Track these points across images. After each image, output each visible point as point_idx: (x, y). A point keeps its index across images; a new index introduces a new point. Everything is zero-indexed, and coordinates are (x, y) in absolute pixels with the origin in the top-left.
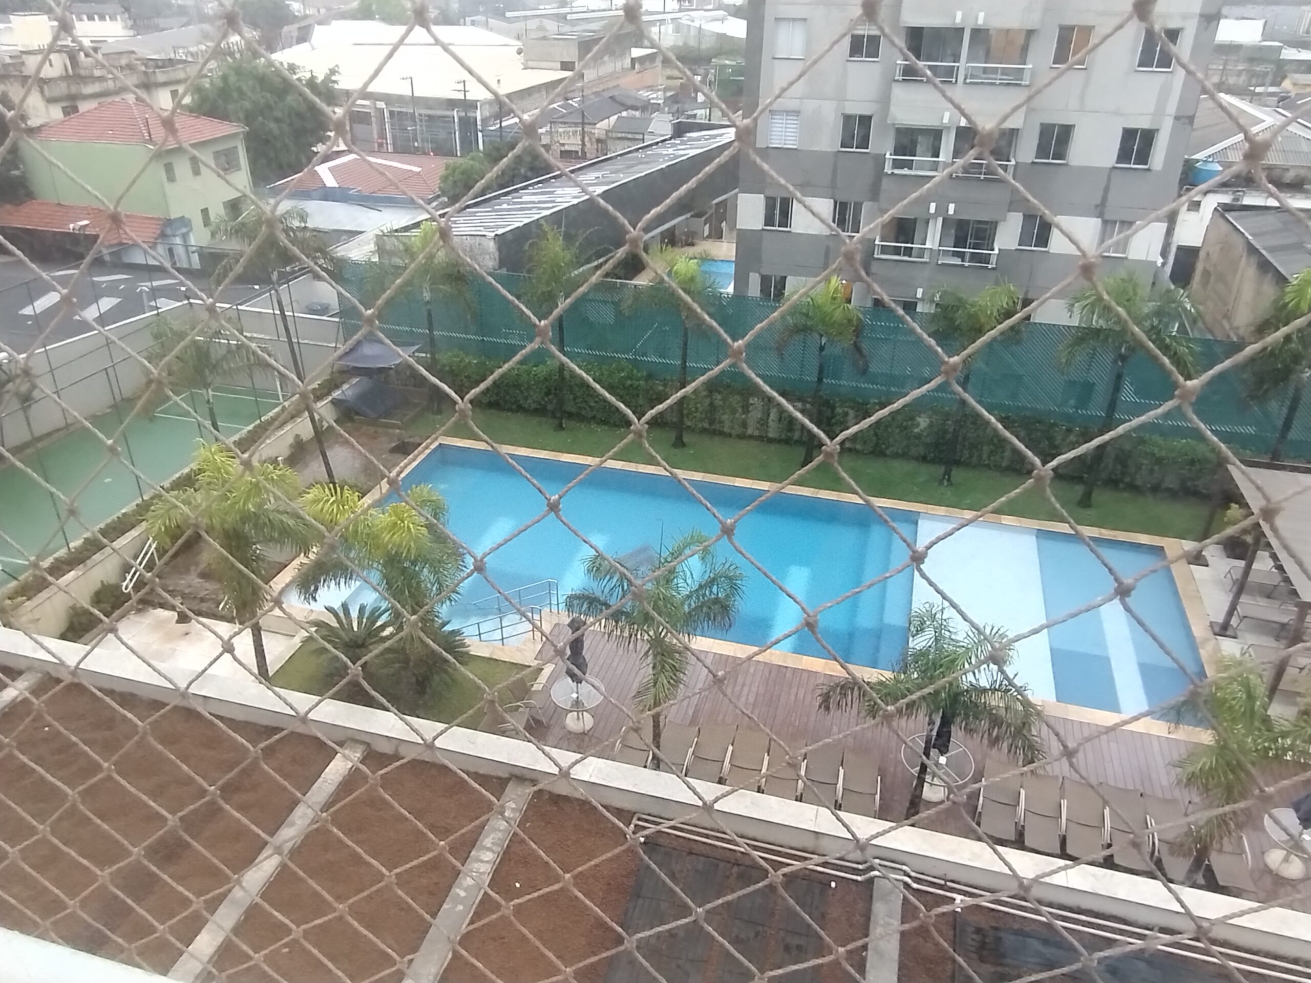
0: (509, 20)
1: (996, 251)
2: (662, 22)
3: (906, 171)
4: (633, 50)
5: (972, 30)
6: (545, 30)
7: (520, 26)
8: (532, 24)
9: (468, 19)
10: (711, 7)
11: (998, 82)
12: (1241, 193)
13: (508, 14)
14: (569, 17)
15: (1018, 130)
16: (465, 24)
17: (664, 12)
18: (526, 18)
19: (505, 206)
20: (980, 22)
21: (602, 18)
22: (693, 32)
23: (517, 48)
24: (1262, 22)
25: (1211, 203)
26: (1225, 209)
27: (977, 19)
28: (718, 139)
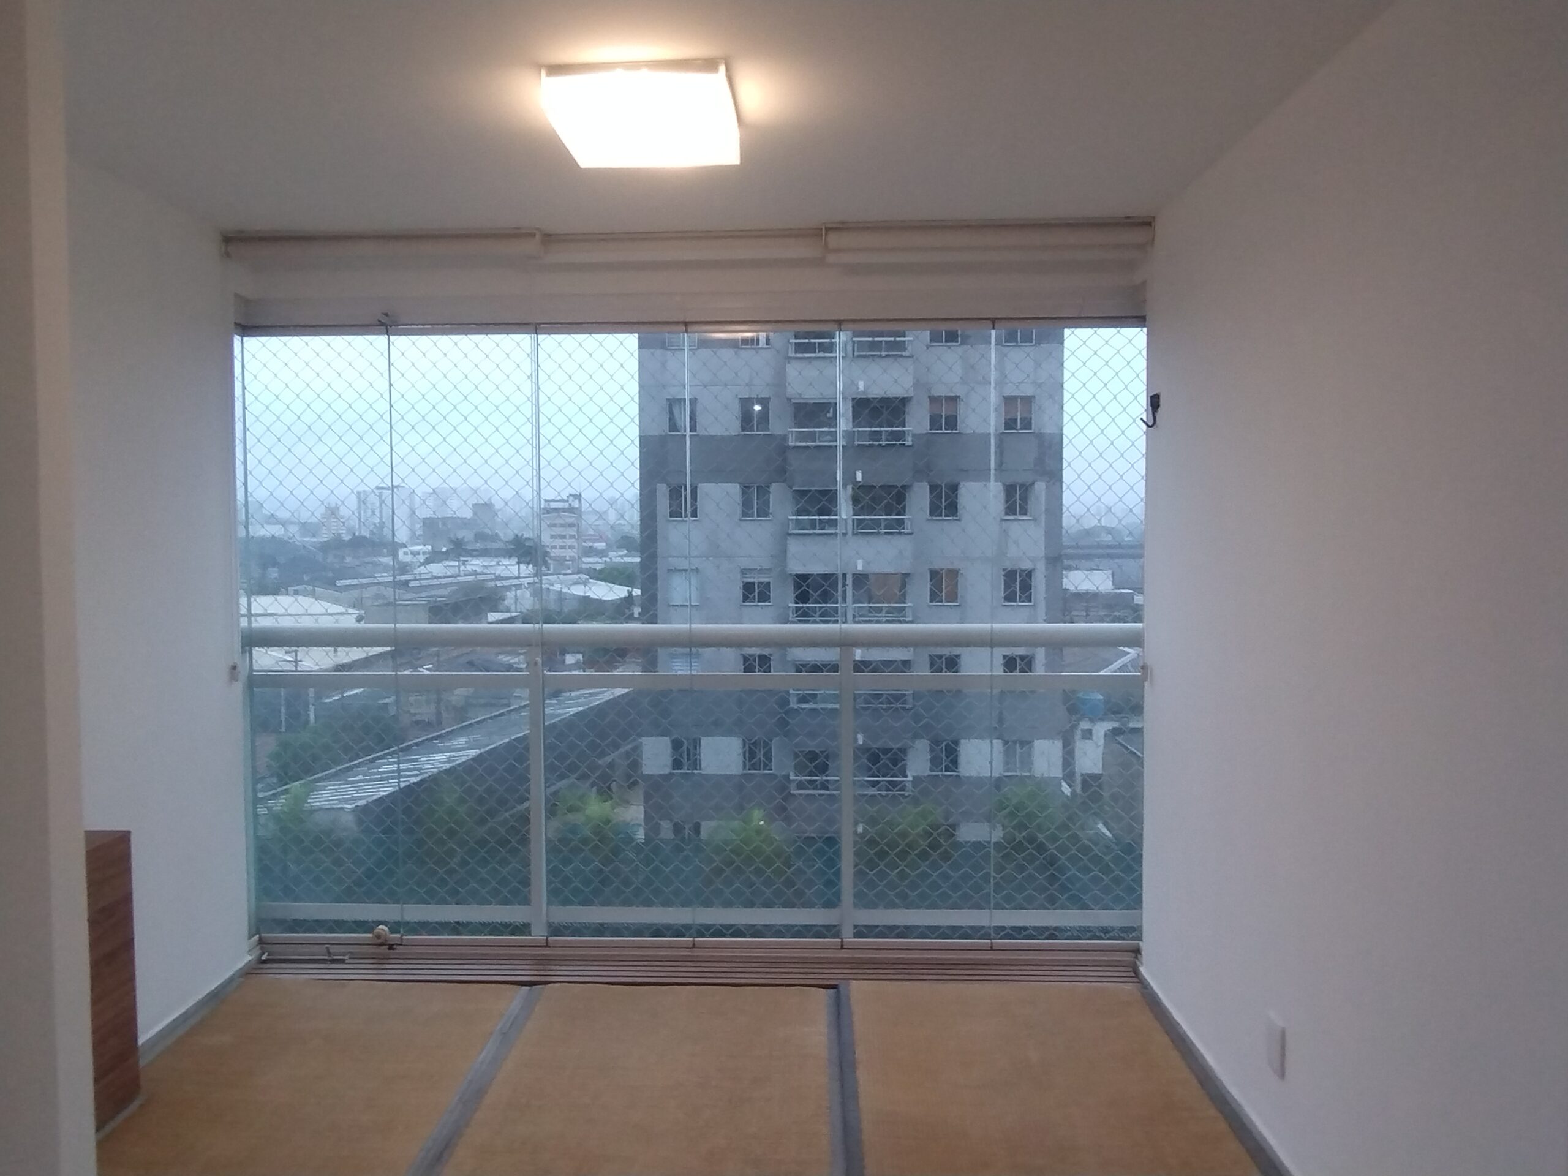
0: (340, 589)
1: (910, 778)
2: (518, 587)
3: (810, 706)
4: (489, 615)
5: (854, 575)
6: (383, 597)
7: (355, 593)
8: (368, 593)
9: (291, 589)
10: (569, 571)
11: (884, 619)
12: (1126, 719)
13: (339, 583)
14: (412, 584)
15: (910, 660)
16: (287, 594)
17: (518, 578)
18: (363, 586)
19: (361, 777)
20: (860, 568)
21: (451, 584)
22: (552, 596)
23: (355, 616)
24: (1110, 572)
25: (1101, 729)
26: (1116, 732)
27: (856, 567)
28: (601, 696)
